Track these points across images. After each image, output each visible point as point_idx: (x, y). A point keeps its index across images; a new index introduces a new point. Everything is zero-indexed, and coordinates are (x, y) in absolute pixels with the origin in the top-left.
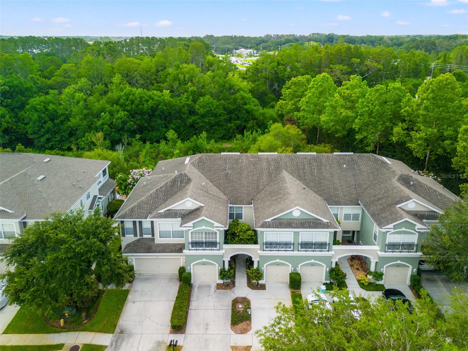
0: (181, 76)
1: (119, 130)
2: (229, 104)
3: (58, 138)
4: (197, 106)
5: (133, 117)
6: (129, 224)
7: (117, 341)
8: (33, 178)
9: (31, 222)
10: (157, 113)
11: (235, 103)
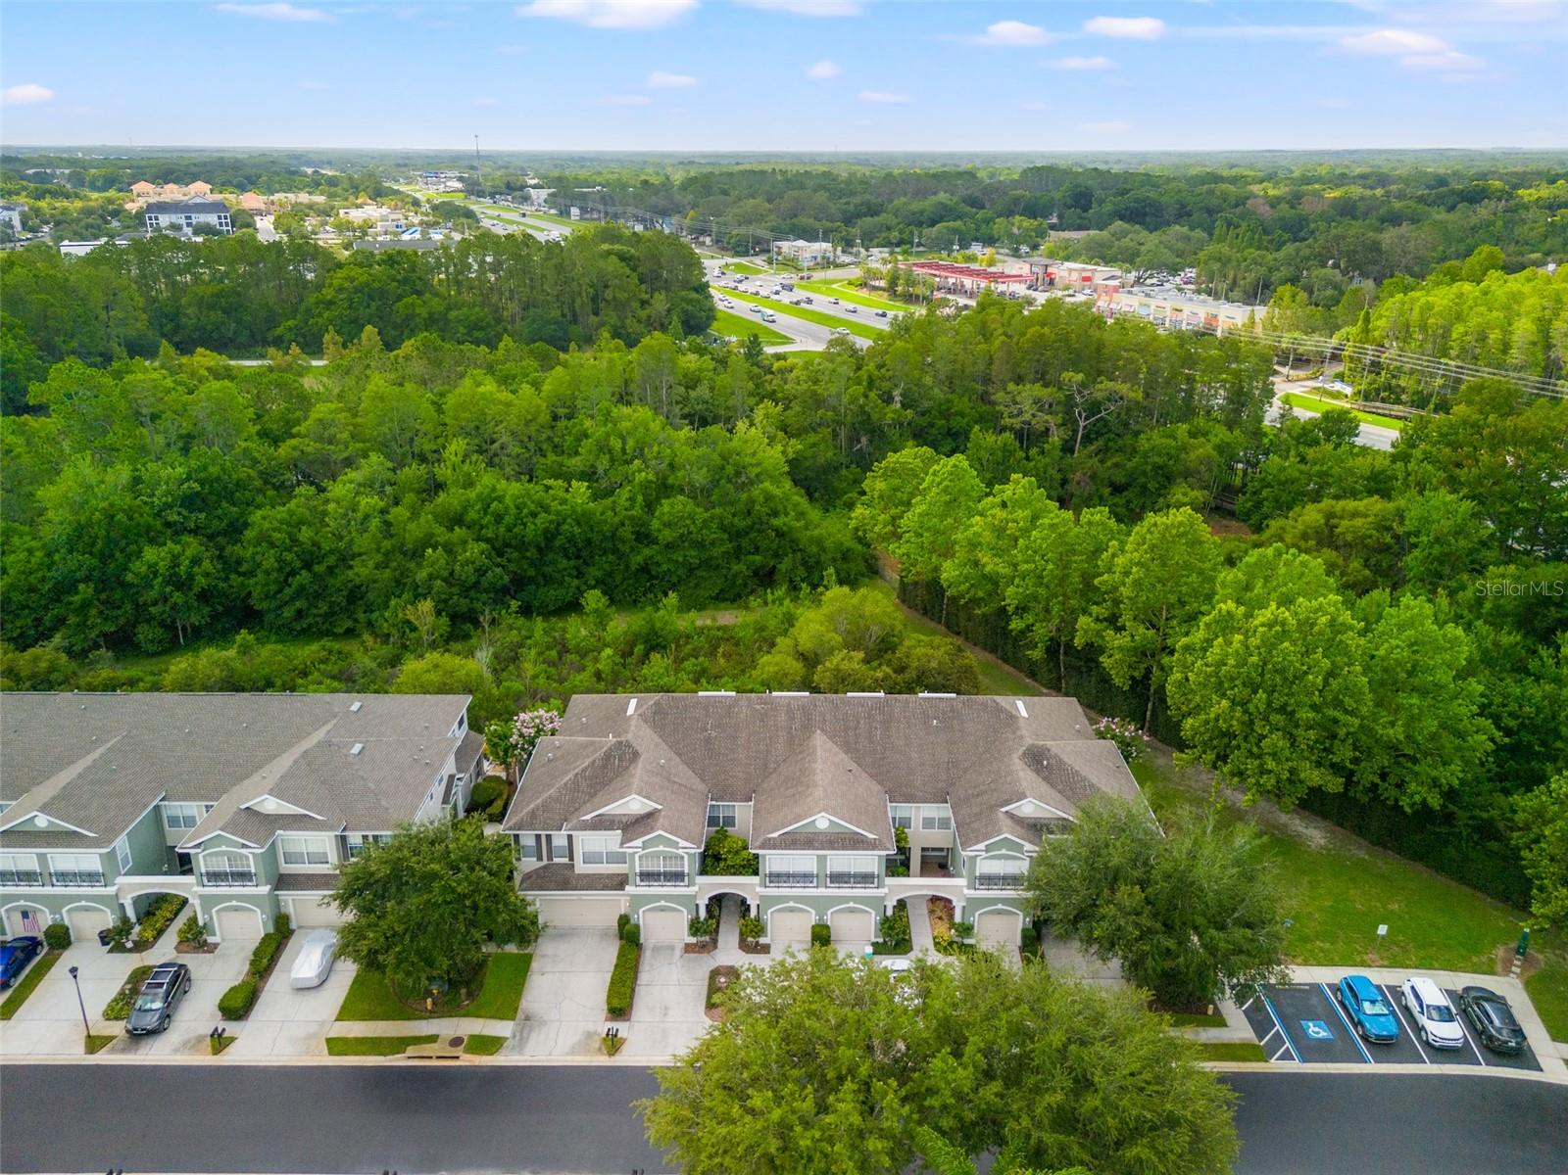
0: (616, 444)
1: (468, 590)
2: (734, 515)
3: (324, 608)
4: (655, 524)
5: (500, 555)
6: (528, 839)
7: (522, 1032)
8: (344, 751)
9: (355, 838)
10: (558, 543)
11: (749, 513)
